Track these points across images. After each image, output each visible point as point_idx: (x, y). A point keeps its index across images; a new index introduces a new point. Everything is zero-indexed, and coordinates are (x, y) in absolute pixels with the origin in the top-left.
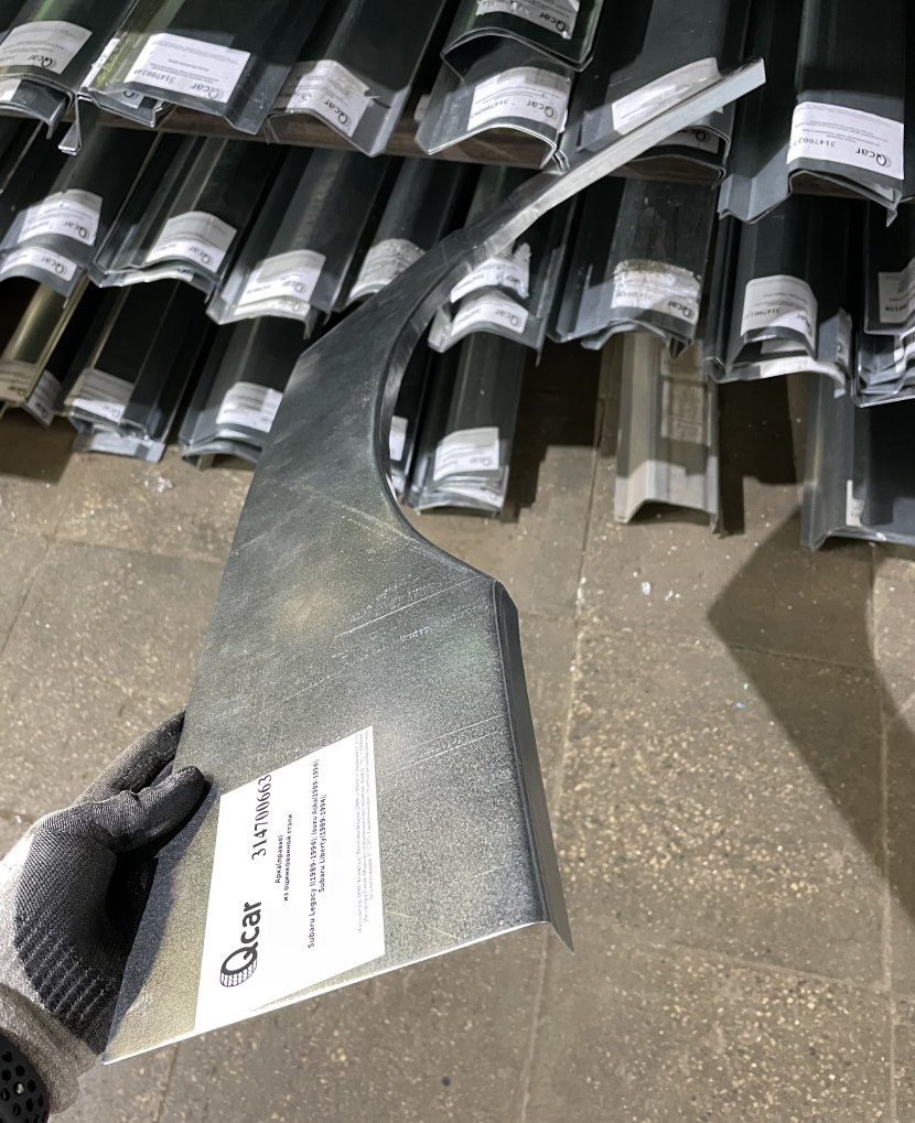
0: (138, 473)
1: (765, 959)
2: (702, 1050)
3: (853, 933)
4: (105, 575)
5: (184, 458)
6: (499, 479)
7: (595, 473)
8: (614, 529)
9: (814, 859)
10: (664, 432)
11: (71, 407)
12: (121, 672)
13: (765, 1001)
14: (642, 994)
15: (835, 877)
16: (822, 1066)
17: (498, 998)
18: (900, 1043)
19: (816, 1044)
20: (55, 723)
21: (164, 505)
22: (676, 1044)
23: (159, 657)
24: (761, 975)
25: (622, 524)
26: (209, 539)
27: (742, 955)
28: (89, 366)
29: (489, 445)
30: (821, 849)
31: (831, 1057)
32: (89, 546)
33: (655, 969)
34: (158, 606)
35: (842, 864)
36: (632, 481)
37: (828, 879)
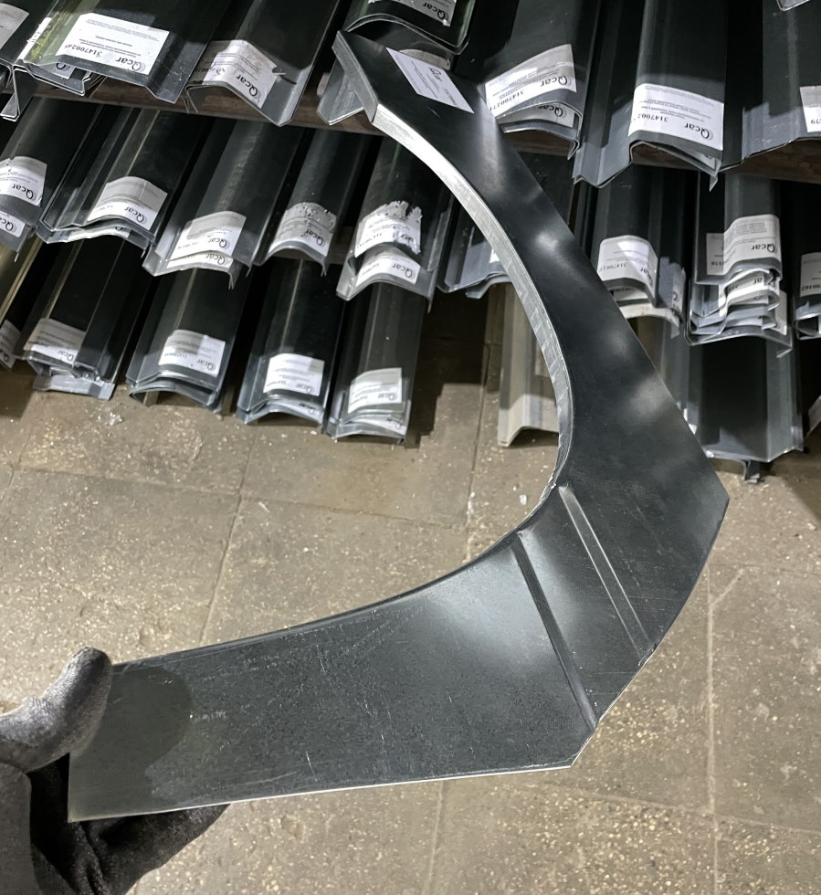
0: (91, 409)
1: (615, 793)
2: (566, 865)
3: (686, 769)
4: (64, 497)
5: (131, 395)
6: (402, 412)
7: (482, 406)
8: (497, 452)
9: (656, 712)
10: (537, 371)
11: (30, 351)
12: (81, 579)
13: (616, 825)
14: (519, 825)
15: (671, 726)
16: (661, 875)
17: (403, 834)
18: (722, 855)
19: (656, 858)
20: (24, 624)
21: (115, 436)
22: (545, 862)
23: (114, 566)
24: (613, 805)
25: (504, 448)
26: (155, 466)
27: (597, 790)
28: (45, 317)
29: (394, 383)
30: (660, 704)
31: (667, 867)
32: (50, 472)
33: (529, 805)
34: (112, 523)
35: (676, 716)
36: (512, 412)
37: (666, 728)
